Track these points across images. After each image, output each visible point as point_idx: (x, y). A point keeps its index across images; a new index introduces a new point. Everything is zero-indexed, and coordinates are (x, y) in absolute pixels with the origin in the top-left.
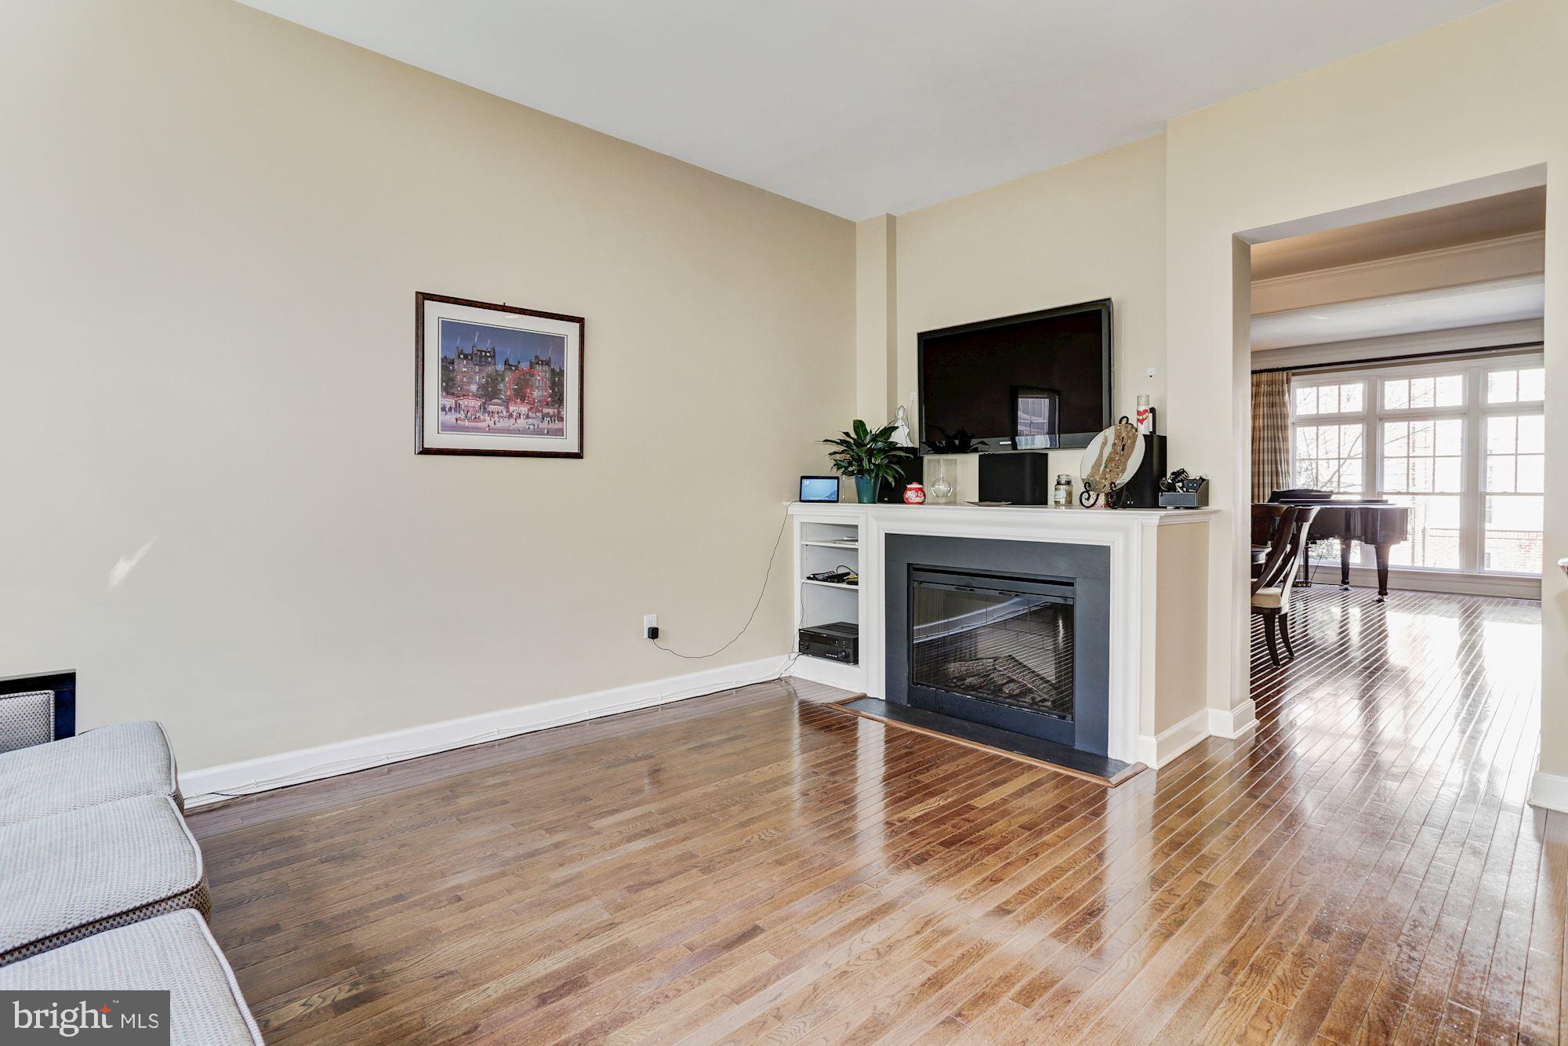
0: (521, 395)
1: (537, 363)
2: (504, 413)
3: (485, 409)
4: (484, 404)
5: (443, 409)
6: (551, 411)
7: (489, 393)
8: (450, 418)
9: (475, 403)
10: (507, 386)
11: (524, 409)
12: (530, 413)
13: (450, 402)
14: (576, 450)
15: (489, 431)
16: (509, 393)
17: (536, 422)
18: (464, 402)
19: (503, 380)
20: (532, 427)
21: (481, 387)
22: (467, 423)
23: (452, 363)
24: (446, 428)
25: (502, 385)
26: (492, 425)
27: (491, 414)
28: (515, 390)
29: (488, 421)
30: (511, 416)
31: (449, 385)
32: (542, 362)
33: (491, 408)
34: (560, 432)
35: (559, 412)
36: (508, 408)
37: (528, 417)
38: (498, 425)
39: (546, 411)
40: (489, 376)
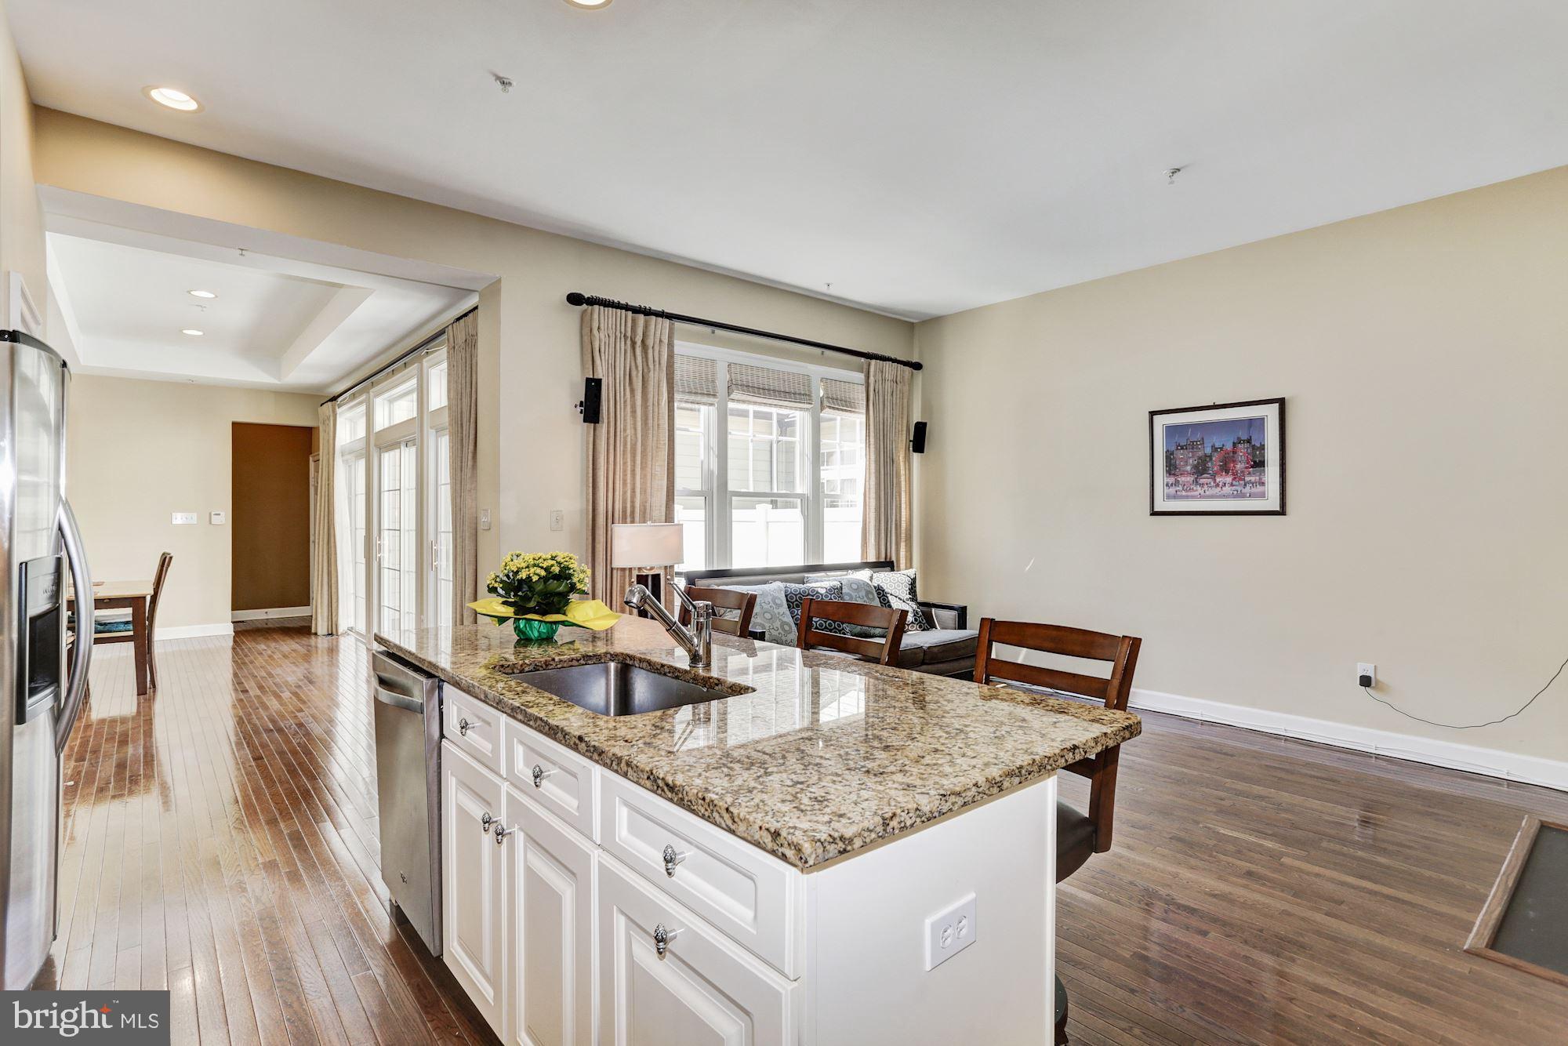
0: (1225, 469)
1: (1239, 443)
2: (1212, 483)
3: (1197, 482)
4: (1196, 478)
5: (1167, 485)
6: (1253, 479)
7: (1200, 470)
8: (1172, 490)
9: (1190, 479)
10: (1214, 465)
11: (1229, 479)
12: (1234, 483)
13: (1172, 480)
14: (1278, 508)
15: (1200, 497)
16: (1215, 469)
17: (1239, 489)
18: (1182, 479)
19: (1211, 459)
20: (1235, 492)
21: (1195, 467)
22: (1184, 493)
23: (1172, 454)
24: (1169, 497)
25: (1210, 464)
26: (1202, 493)
27: (1202, 485)
28: (1220, 466)
29: (1199, 490)
30: (1218, 485)
31: (1171, 468)
32: (1244, 441)
33: (1202, 481)
34: (1262, 495)
35: (1260, 479)
36: (1215, 481)
37: (1232, 485)
38: (1207, 493)
39: (1247, 479)
40: (1200, 458)
